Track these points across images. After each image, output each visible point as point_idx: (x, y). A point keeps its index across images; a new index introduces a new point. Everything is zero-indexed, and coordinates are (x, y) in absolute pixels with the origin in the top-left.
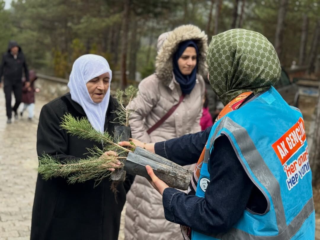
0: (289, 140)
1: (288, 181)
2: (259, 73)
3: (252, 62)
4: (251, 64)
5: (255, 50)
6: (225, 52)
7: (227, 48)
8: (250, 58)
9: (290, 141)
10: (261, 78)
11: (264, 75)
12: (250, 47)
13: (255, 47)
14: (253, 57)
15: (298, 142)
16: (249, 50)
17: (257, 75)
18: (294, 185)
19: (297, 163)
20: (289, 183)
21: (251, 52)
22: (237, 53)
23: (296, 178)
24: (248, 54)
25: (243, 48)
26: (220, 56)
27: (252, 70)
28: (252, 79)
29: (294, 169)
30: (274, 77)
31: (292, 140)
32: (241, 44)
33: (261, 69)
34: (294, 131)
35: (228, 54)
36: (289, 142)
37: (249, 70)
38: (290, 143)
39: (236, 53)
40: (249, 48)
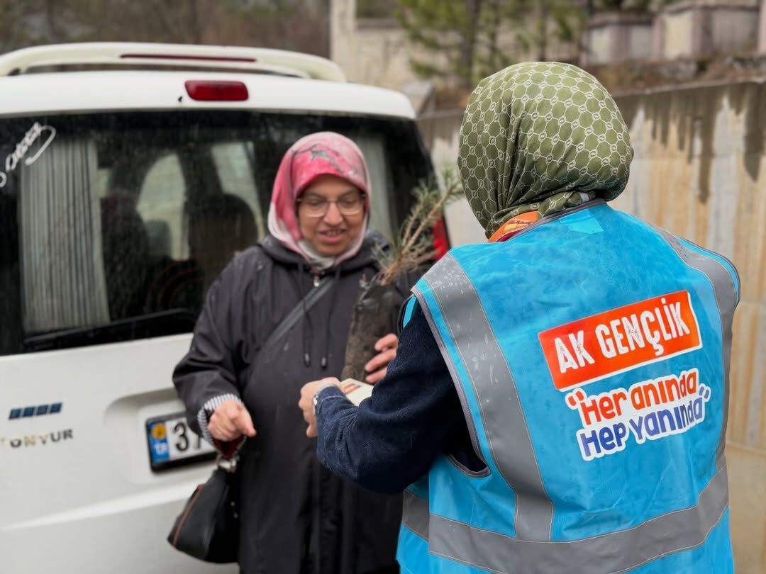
0: (607, 332)
1: (583, 436)
2: (562, 157)
3: (544, 131)
4: (542, 137)
5: (555, 100)
6: (489, 117)
7: (493, 107)
8: (540, 121)
9: (612, 335)
10: (568, 169)
11: (574, 161)
12: (542, 96)
13: (554, 95)
14: (547, 117)
15: (642, 345)
16: (538, 102)
17: (556, 163)
18: (604, 452)
19: (625, 398)
20: (586, 441)
21: (543, 107)
22: (512, 115)
23: (619, 437)
24: (536, 111)
25: (525, 100)
26: (481, 127)
27: (545, 152)
28: (546, 173)
29: (615, 410)
30: (602, 164)
31: (619, 337)
32: (521, 91)
33: (566, 147)
34: (634, 317)
35: (496, 119)
36: (605, 337)
37: (538, 150)
38: (609, 341)
39: (510, 115)
40: (538, 99)
